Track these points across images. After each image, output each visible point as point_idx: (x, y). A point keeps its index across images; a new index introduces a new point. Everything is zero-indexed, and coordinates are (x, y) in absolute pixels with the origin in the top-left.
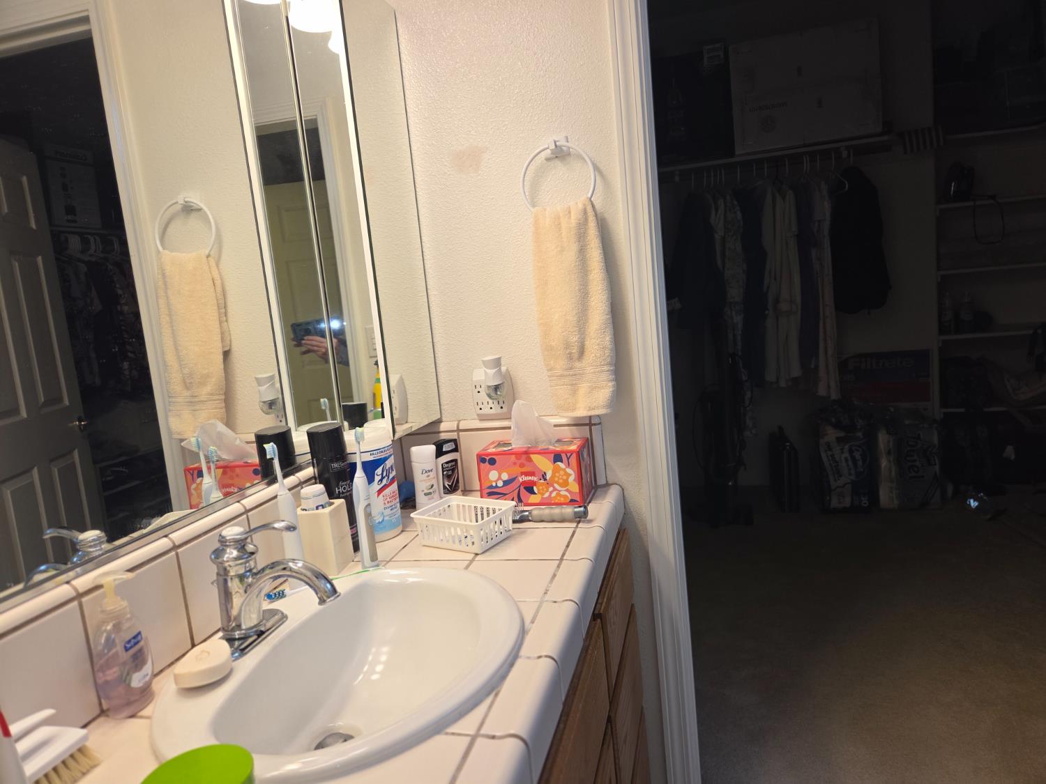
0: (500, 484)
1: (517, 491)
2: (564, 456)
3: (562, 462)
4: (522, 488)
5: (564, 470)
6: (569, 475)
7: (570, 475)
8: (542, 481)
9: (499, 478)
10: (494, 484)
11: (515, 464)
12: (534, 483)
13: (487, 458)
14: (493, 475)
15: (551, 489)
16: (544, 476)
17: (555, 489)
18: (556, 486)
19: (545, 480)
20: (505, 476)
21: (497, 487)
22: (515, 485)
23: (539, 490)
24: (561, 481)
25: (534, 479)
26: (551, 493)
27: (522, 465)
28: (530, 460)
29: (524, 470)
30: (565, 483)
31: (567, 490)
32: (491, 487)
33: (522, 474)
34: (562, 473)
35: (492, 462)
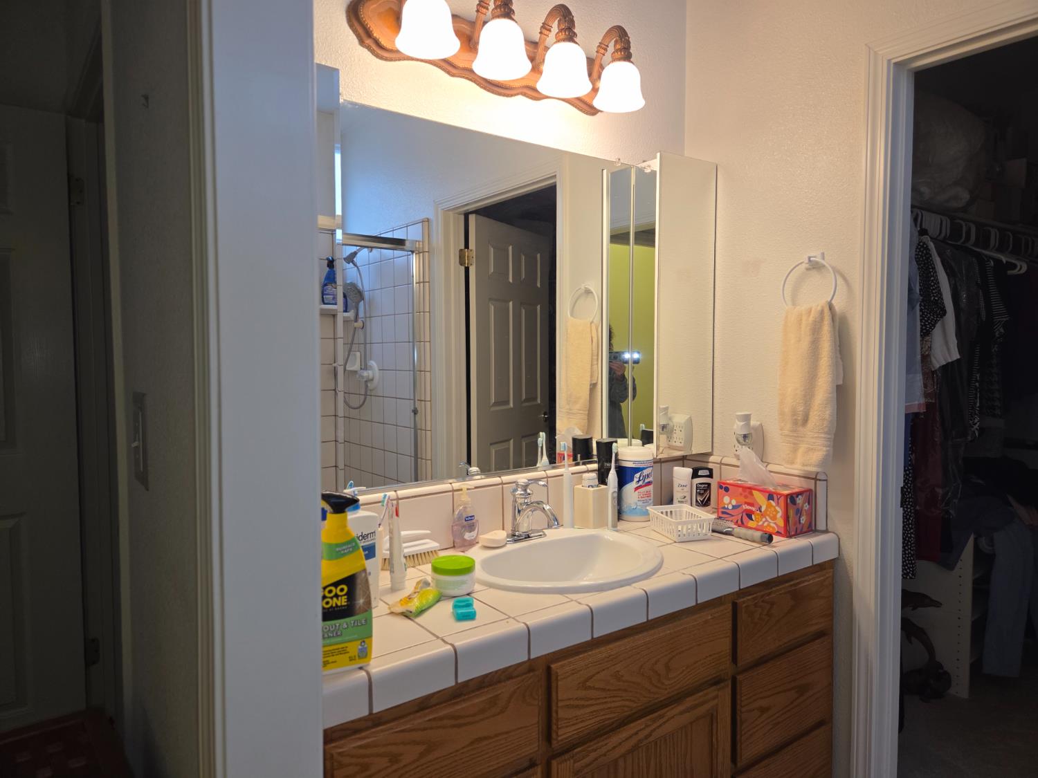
0: (730, 507)
1: (740, 516)
2: (775, 496)
3: (773, 500)
4: (744, 514)
5: (774, 507)
6: (777, 512)
7: (779, 512)
8: (758, 512)
9: (730, 503)
10: (726, 506)
11: (741, 494)
12: (752, 512)
13: (724, 486)
14: (726, 499)
15: (764, 519)
16: (760, 509)
17: (767, 521)
18: (767, 517)
19: (761, 511)
20: (734, 502)
21: (728, 509)
22: (740, 510)
23: (755, 518)
24: (771, 515)
25: (754, 509)
26: (764, 522)
27: (746, 497)
28: (752, 494)
29: (747, 500)
30: (774, 518)
31: (775, 523)
32: (724, 508)
33: (746, 503)
34: (773, 509)
35: (727, 490)
